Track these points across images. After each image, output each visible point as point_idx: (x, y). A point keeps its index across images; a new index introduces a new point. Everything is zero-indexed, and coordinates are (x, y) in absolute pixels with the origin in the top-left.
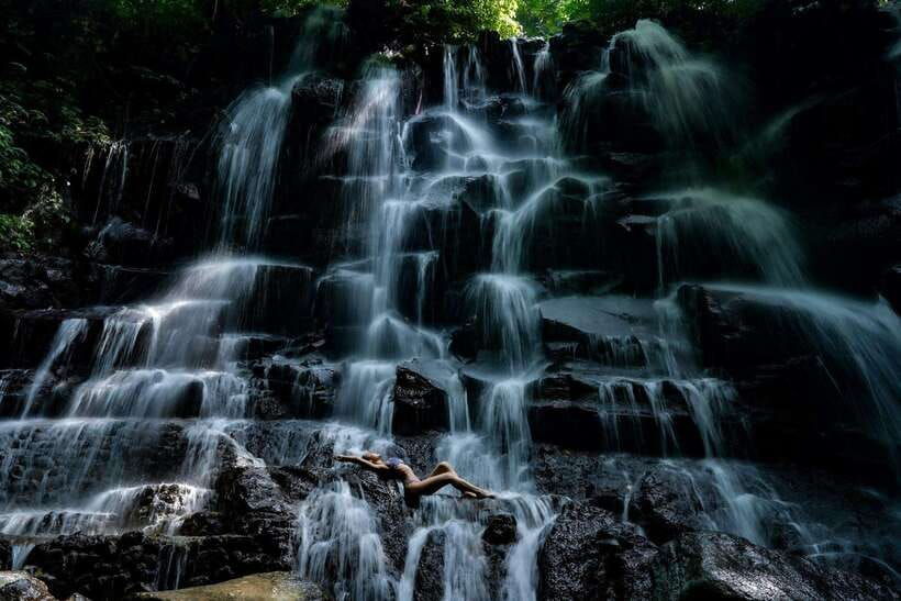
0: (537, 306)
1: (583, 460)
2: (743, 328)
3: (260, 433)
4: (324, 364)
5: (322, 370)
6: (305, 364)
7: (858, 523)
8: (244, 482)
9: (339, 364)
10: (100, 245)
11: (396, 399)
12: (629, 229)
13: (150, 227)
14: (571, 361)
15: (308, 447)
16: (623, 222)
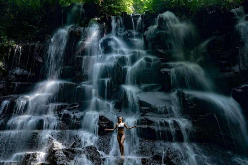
0: (138, 95)
1: (151, 143)
2: (195, 105)
3: (60, 135)
4: (79, 112)
5: (78, 115)
6: (73, 113)
7: (225, 163)
8: (56, 155)
9: (83, 112)
10: (14, 77)
11: (99, 124)
12: (163, 73)
13: (28, 70)
14: (148, 113)
15: (74, 139)
16: (162, 70)
